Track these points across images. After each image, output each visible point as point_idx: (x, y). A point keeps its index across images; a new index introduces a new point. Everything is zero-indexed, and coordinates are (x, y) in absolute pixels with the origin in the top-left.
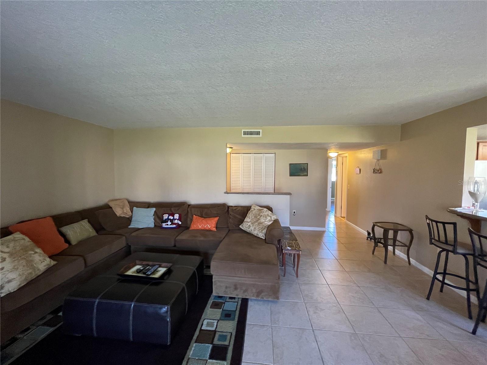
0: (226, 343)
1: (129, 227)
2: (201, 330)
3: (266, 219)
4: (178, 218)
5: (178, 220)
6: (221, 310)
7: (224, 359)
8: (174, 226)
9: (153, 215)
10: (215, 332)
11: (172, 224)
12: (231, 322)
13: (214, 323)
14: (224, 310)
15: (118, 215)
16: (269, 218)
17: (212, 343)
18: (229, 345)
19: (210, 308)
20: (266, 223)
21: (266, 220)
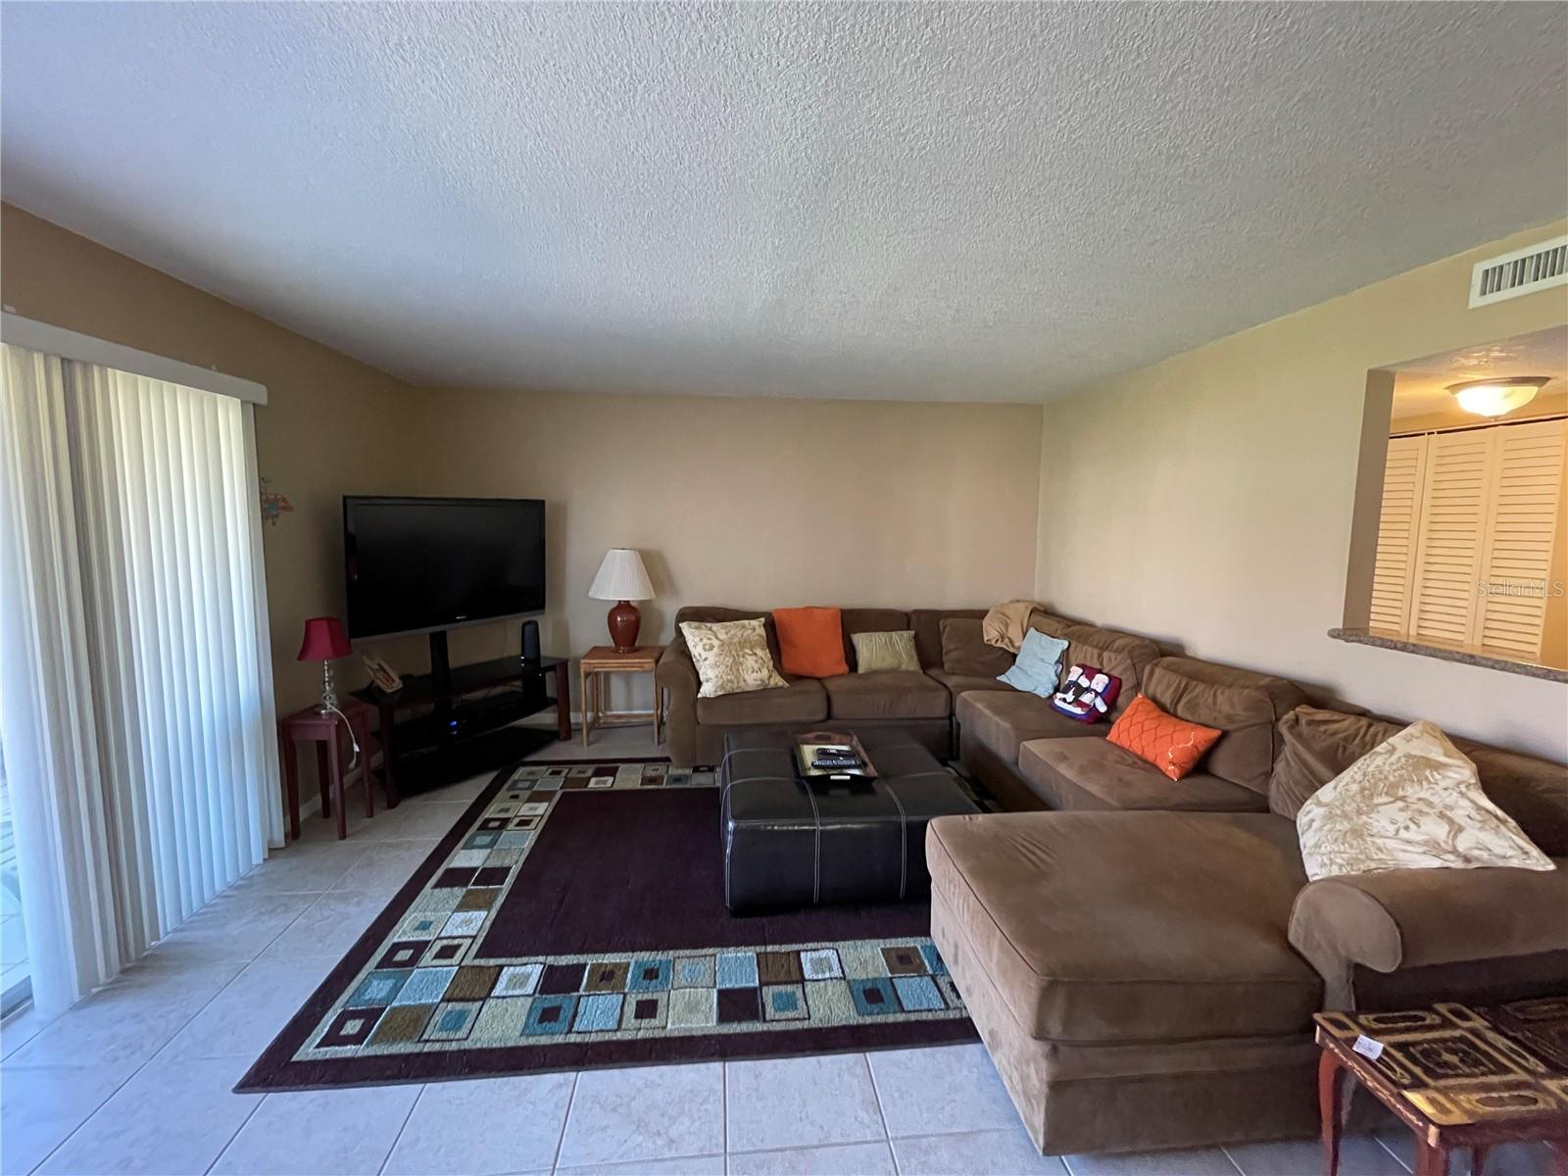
0: (770, 1012)
1: (998, 678)
2: (798, 953)
3: (1407, 828)
4: (1100, 690)
5: (1097, 694)
6: (890, 975)
7: (723, 1018)
8: (1078, 711)
9: (1057, 662)
10: (802, 980)
11: (1077, 702)
12: (853, 1013)
13: (831, 969)
14: (892, 984)
15: (986, 639)
16: (1441, 831)
17: (762, 984)
18: (765, 1021)
19: (882, 950)
20: (1391, 844)
21: (1403, 834)
